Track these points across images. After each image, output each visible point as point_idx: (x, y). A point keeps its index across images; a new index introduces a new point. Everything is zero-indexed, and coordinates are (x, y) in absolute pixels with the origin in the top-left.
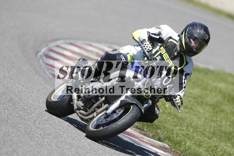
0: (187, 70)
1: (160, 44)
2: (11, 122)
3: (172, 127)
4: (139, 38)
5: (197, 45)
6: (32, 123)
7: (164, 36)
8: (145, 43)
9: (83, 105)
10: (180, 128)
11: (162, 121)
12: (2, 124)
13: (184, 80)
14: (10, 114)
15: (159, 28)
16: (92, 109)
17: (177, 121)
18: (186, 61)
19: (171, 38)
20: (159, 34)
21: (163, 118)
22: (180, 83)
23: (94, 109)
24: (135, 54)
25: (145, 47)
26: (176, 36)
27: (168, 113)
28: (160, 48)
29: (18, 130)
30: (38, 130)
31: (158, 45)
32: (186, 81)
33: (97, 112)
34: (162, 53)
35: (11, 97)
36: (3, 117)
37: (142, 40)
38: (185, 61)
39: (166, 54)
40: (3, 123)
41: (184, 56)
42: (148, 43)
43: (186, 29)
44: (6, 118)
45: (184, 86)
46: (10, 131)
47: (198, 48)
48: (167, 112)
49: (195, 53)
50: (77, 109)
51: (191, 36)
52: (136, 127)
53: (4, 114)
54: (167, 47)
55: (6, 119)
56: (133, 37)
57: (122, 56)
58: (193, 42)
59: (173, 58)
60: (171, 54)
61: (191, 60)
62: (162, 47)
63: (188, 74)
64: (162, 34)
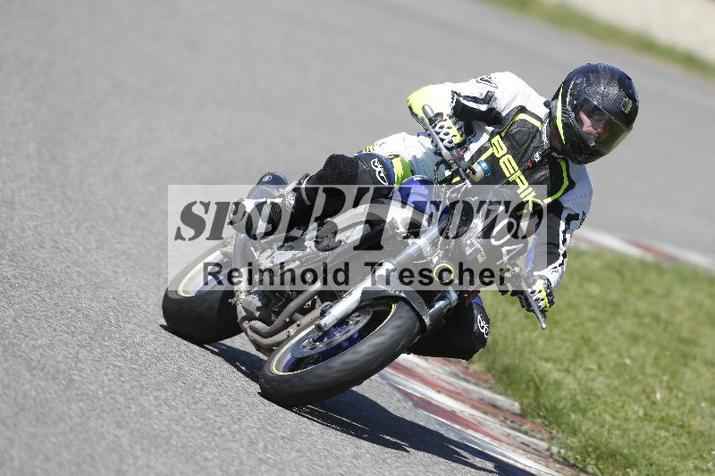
0: (570, 203)
1: (490, 129)
2: (179, 444)
3: (672, 461)
4: (423, 108)
5: (599, 130)
6: (242, 447)
7: (504, 105)
8: (442, 123)
9: (259, 304)
10: (699, 463)
11: (643, 443)
12: (153, 450)
13: (564, 232)
14: (176, 417)
15: (489, 82)
16: (284, 316)
17: (686, 442)
18: (570, 179)
19: (522, 109)
20: (488, 98)
21: (646, 433)
22: (551, 241)
23: (291, 317)
24: (419, 156)
25: (441, 136)
26: (537, 106)
27: (662, 420)
28: (489, 140)
29: (202, 469)
30: (263, 469)
31: (486, 131)
32: (568, 236)
33: (298, 326)
34: (498, 156)
36: (155, 430)
37: (431, 115)
38: (565, 178)
39: (510, 157)
40: (156, 447)
41: (563, 165)
42: (449, 123)
43: (566, 84)
44: (164, 432)
45: (561, 252)
46: (176, 471)
47: (602, 138)
48: (657, 415)
49: (595, 154)
50: (245, 318)
51: (580, 105)
52: (561, 460)
53: (157, 418)
54: (512, 135)
55: (163, 434)
56: (410, 108)
57: (374, 162)
58: (586, 121)
59: (529, 168)
60: (522, 157)
61: (585, 177)
62: (498, 137)
63: (576, 217)
64: (496, 99)
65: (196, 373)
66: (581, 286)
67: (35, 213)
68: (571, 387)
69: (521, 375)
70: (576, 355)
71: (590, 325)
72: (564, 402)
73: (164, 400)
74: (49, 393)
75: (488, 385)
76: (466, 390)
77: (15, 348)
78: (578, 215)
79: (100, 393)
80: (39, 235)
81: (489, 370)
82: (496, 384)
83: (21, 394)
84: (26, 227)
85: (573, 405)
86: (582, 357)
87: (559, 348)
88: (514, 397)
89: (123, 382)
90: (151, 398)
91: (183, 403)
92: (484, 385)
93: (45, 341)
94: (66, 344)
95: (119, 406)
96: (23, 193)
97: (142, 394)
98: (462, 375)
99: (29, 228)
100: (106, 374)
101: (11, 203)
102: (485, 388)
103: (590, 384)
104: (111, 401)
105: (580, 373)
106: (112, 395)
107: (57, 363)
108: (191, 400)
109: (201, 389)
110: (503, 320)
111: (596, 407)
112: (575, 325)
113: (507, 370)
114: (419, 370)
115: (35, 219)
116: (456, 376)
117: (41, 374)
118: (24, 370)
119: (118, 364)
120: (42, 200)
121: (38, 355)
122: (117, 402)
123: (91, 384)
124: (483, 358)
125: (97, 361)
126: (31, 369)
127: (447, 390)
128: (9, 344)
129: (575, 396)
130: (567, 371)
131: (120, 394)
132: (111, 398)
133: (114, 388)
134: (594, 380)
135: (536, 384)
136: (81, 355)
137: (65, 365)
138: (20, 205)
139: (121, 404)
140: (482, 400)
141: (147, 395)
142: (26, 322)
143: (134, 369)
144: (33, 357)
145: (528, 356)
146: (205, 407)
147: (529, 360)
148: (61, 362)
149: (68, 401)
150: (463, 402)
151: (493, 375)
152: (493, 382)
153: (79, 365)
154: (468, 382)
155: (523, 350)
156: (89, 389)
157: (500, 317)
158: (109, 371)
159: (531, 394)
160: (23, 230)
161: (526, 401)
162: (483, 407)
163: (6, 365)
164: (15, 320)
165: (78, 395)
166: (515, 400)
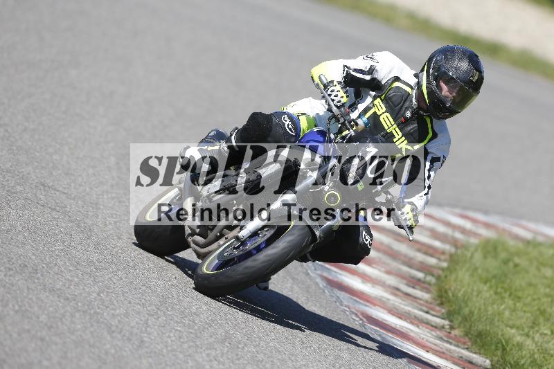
0: (434, 149)
1: (373, 93)
4: (320, 77)
5: (454, 94)
7: (383, 75)
13: (429, 170)
15: (372, 58)
16: (216, 232)
18: (433, 130)
19: (397, 79)
20: (371, 71)
23: (221, 232)
26: (408, 76)
28: (373, 101)
31: (370, 95)
32: (432, 173)
33: (226, 238)
34: (379, 113)
35: (227, 332)
38: (430, 130)
39: (388, 114)
41: (428, 120)
42: (338, 87)
43: (430, 60)
45: (427, 185)
47: (457, 100)
49: (452, 112)
50: (190, 235)
51: (440, 76)
54: (390, 98)
57: (284, 118)
58: (445, 88)
59: (402, 123)
60: (397, 114)
61: (445, 129)
62: (379, 100)
63: (438, 159)
64: (377, 71)
65: (239, 336)
66: (538, 269)
67: (115, 212)
68: (530, 347)
69: (491, 338)
70: (534, 323)
71: (544, 300)
72: (524, 360)
73: (214, 357)
74: (125, 351)
75: (466, 347)
76: (449, 350)
77: (99, 316)
78: (440, 158)
79: (165, 351)
80: (118, 229)
81: (467, 334)
82: (472, 345)
83: (103, 352)
84: (107, 222)
85: (531, 362)
86: (538, 325)
87: (522, 318)
88: (486, 355)
89: (183, 342)
90: (204, 355)
91: (229, 359)
92: (462, 346)
93: (122, 311)
94: (138, 313)
95: (179, 361)
96: (105, 197)
97: (197, 352)
98: (446, 339)
99: (110, 223)
100: (169, 337)
101: (96, 204)
102: (463, 349)
103: (545, 345)
104: (173, 358)
105: (537, 337)
106: (174, 353)
107: (132, 327)
108: (235, 357)
109: (243, 348)
110: (478, 296)
111: (550, 363)
112: (534, 300)
113: (480, 335)
114: (412, 334)
115: (114, 216)
116: (441, 339)
117: (119, 336)
118: (106, 333)
119: (179, 329)
120: (120, 202)
121: (116, 321)
122: (177, 358)
123: (158, 344)
124: (462, 325)
125: (162, 326)
126: (111, 332)
127: (433, 350)
128: (95, 313)
129: (533, 354)
130: (528, 335)
131: (180, 352)
132: (173, 355)
133: (175, 347)
134: (548, 342)
135: (503, 346)
136: (149, 321)
137: (138, 329)
138: (103, 206)
139: (181, 360)
140: (461, 357)
141: (201, 352)
142: (107, 296)
143: (191, 333)
144: (113, 323)
145: (497, 324)
146: (245, 362)
147: (498, 327)
148: (134, 327)
149: (140, 357)
150: (446, 359)
151: (470, 339)
152: (469, 344)
153: (148, 329)
154: (451, 344)
155: (493, 320)
156: (156, 348)
157: (475, 293)
158: (172, 335)
159: (499, 353)
160: (106, 225)
161: (496, 359)
162: (461, 363)
163: (92, 329)
164: (99, 295)
165: (147, 352)
166: (487, 358)
